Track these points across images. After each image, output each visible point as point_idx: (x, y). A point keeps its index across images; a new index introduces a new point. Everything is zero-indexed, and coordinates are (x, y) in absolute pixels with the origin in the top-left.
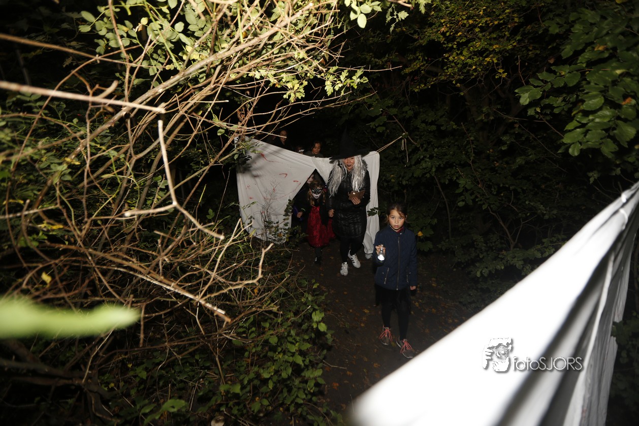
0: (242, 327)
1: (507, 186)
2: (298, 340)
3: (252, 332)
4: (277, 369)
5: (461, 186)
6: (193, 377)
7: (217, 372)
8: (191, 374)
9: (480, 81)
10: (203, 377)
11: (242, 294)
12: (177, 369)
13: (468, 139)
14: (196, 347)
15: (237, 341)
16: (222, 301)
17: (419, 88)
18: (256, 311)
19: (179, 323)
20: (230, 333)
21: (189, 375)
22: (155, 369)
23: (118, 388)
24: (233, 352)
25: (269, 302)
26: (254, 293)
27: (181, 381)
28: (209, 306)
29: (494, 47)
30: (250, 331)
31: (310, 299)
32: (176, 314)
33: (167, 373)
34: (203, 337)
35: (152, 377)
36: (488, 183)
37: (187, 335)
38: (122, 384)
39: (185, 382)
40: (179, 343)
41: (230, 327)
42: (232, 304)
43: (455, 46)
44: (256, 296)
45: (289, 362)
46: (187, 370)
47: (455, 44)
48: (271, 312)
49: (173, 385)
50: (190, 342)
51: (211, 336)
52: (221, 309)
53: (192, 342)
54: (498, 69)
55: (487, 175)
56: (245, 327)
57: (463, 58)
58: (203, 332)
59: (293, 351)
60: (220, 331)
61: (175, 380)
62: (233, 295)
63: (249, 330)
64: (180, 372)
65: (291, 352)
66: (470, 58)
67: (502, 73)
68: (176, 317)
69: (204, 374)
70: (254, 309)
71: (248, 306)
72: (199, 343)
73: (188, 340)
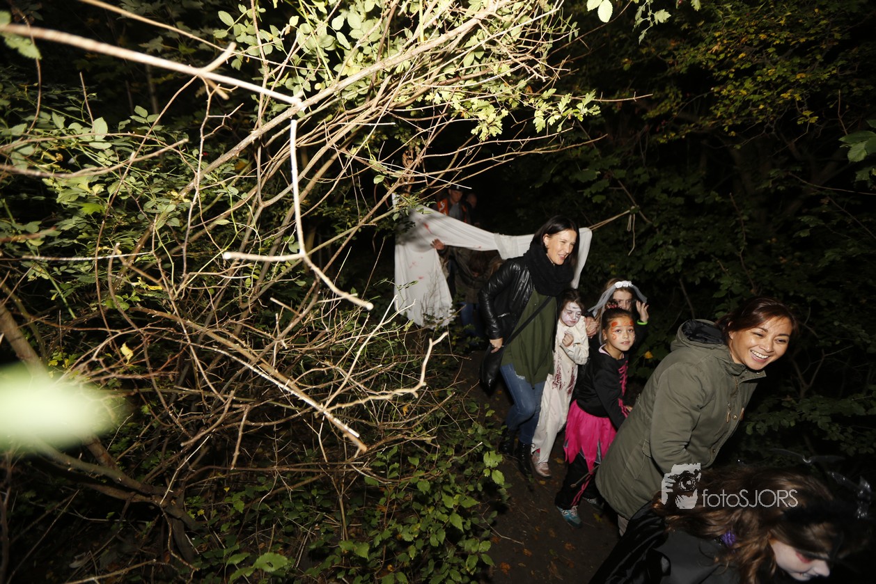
0: (381, 460)
1: (802, 295)
2: (458, 491)
3: (394, 469)
4: (422, 529)
5: (724, 288)
6: (307, 519)
7: (338, 518)
8: (304, 514)
9: (769, 130)
10: (319, 522)
11: (386, 411)
12: (286, 504)
13: (738, 219)
14: (314, 479)
15: (371, 479)
16: (356, 417)
17: (667, 138)
18: (403, 439)
19: (296, 441)
20: (361, 465)
21: (300, 516)
22: (258, 500)
23: (209, 518)
24: (364, 494)
25: (420, 428)
26: (402, 412)
27: (290, 523)
28: (337, 422)
29: (798, 77)
30: (390, 468)
31: (480, 431)
32: (294, 428)
33: (272, 507)
34: (325, 466)
35: (252, 511)
36: (768, 288)
37: (304, 459)
38: (214, 513)
39: (294, 525)
40: (292, 470)
41: (363, 457)
42: (370, 424)
43: (731, 76)
44: (405, 417)
45: (443, 523)
46: (299, 508)
47: (732, 73)
48: (422, 443)
49: (279, 526)
50: (307, 470)
51: (336, 465)
52: (354, 429)
53: (309, 470)
54: (802, 111)
55: (767, 276)
56: (385, 461)
57: (744, 92)
58: (325, 458)
59: (452, 507)
60: (349, 461)
61: (282, 519)
62: (372, 412)
63: (389, 465)
64: (289, 510)
65: (447, 508)
66: (755, 93)
67: (809, 117)
68: (293, 431)
69: (321, 518)
70: (400, 436)
71: (390, 431)
72: (318, 473)
73: (304, 467)
